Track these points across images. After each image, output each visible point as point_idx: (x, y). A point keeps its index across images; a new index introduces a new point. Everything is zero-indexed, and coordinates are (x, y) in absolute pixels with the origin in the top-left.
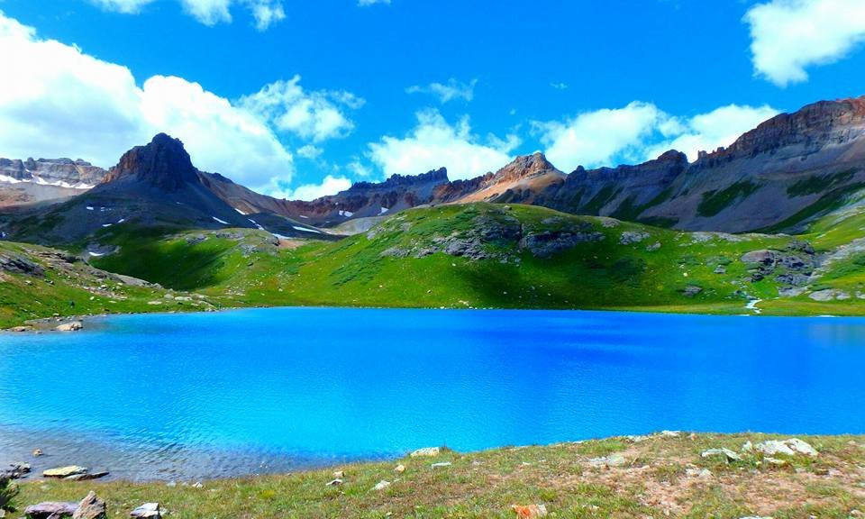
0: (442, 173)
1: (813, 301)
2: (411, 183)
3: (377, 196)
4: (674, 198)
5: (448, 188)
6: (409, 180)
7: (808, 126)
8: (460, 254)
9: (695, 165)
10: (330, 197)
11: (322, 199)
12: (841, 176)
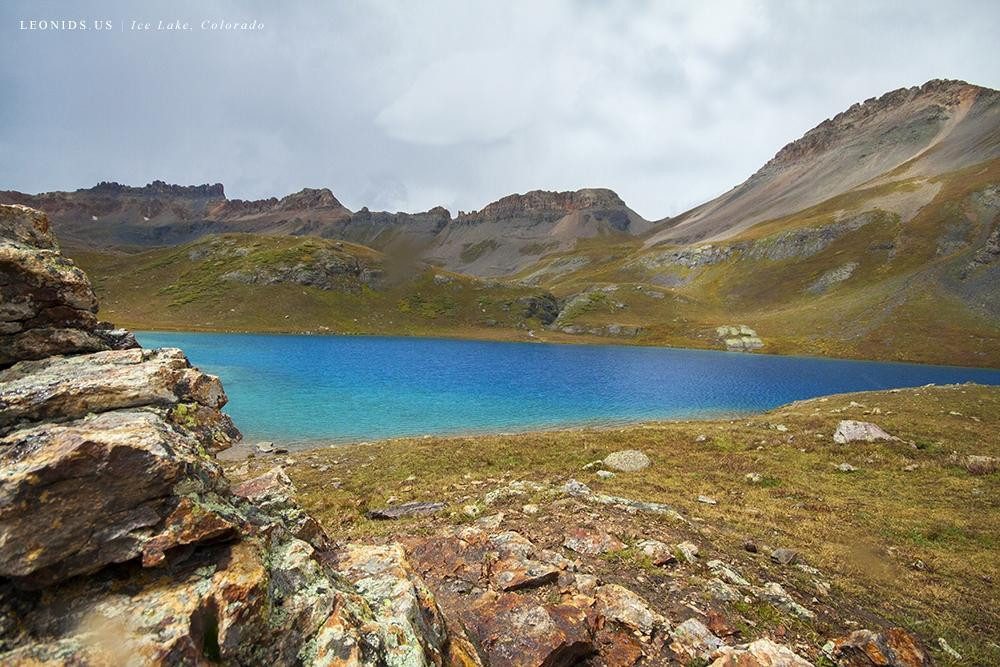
0: (218, 189)
1: (565, 332)
2: (179, 194)
3: (134, 201)
4: (441, 245)
5: (225, 207)
6: (176, 190)
7: (531, 207)
8: (309, 284)
9: (456, 222)
10: (64, 194)
11: (52, 194)
12: (551, 245)
